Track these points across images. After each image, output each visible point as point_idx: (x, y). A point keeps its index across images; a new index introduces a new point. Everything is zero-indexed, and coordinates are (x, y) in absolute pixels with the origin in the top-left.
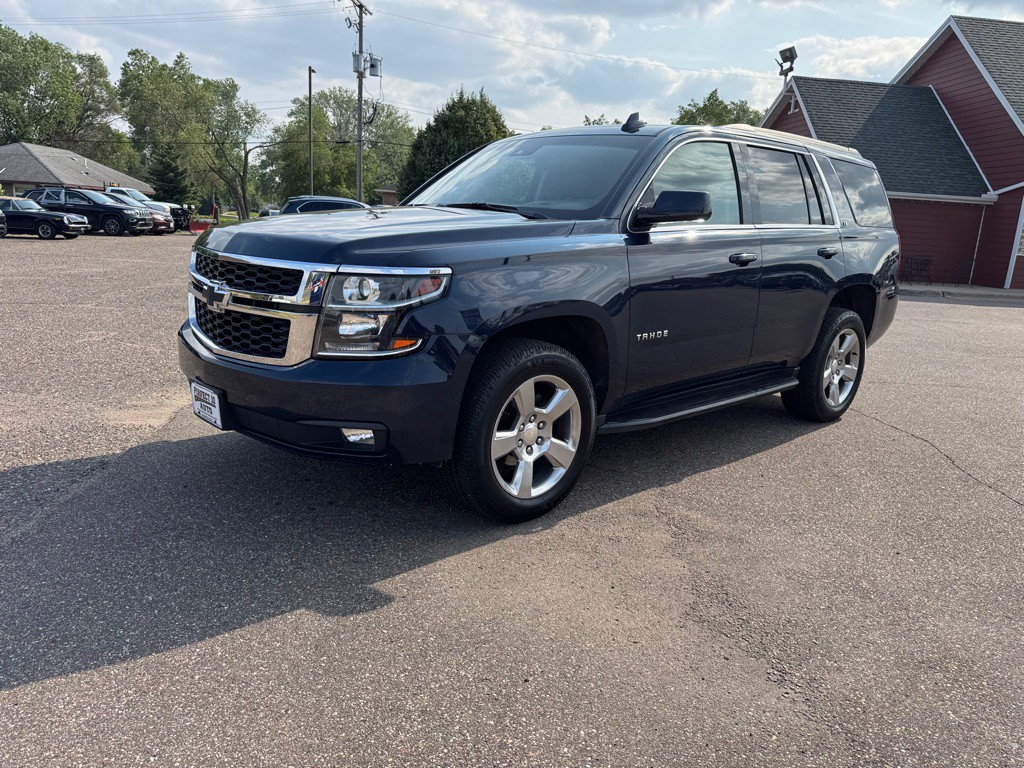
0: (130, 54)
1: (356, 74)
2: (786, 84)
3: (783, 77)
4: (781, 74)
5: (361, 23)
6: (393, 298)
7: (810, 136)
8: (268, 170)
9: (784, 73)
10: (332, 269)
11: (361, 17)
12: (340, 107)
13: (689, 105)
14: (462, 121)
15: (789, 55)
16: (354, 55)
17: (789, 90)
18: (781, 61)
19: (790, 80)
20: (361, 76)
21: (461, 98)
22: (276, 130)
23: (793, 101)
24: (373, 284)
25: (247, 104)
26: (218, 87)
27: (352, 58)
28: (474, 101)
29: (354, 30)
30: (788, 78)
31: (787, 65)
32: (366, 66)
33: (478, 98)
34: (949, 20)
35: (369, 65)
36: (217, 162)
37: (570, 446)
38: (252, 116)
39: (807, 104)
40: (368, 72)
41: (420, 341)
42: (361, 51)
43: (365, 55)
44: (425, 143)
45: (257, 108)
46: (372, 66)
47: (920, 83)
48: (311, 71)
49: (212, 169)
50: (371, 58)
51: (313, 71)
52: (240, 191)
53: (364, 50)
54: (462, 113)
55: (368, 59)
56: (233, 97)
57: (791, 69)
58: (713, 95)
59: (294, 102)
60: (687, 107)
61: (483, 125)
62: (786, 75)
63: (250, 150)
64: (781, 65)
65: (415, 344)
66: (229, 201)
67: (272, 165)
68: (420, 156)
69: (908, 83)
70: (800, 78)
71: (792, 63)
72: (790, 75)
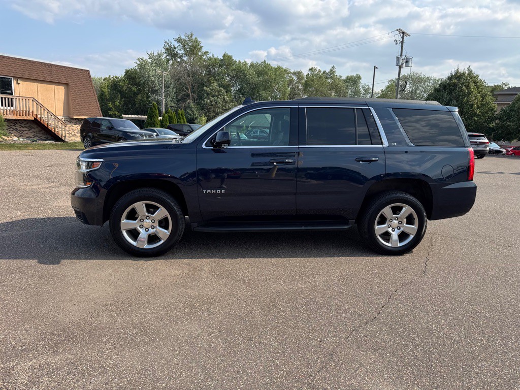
0: (309, 70)
1: (398, 67)
5: (402, 43)
11: (403, 38)
20: (400, 68)
21: (457, 72)
27: (396, 59)
28: (464, 74)
29: (398, 45)
32: (403, 62)
33: (467, 71)
35: (405, 61)
40: (404, 65)
42: (401, 55)
43: (403, 57)
46: (407, 62)
48: (375, 67)
50: (406, 58)
51: (377, 68)
53: (403, 54)
54: (455, 80)
61: (467, 86)
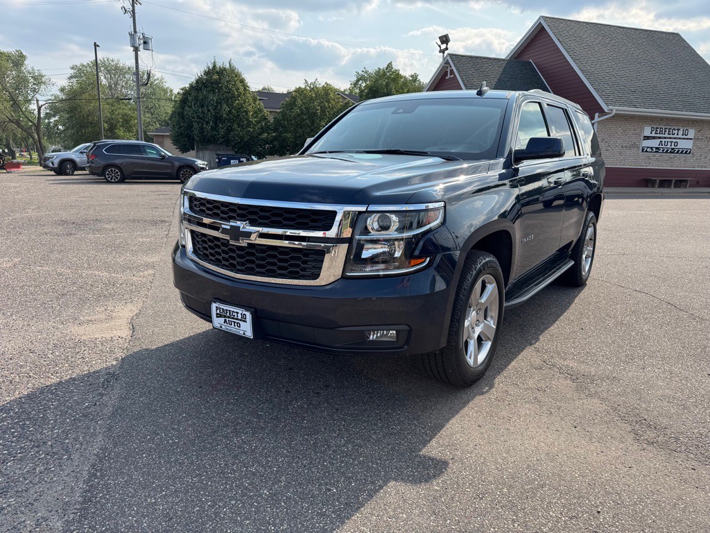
1: (133, 48)
2: (444, 59)
3: (441, 54)
4: (440, 52)
5: (133, 11)
6: (410, 228)
7: (461, 89)
8: (51, 121)
9: (442, 51)
10: (363, 208)
11: (133, 6)
12: (109, 72)
13: (363, 71)
14: (217, 83)
15: (445, 39)
16: (131, 35)
17: (447, 63)
18: (440, 43)
19: (447, 56)
20: (136, 50)
21: (214, 66)
22: (62, 90)
23: (449, 70)
24: (394, 218)
25: (33, 70)
26: (9, 56)
27: (128, 37)
28: (225, 69)
29: (128, 15)
30: (445, 55)
31: (443, 46)
32: (140, 43)
33: (228, 66)
34: (539, 18)
35: (142, 42)
36: (13, 114)
37: (492, 323)
38: (39, 80)
39: (458, 70)
40: (141, 47)
41: (428, 259)
42: (135, 32)
43: (139, 34)
44: (190, 98)
45: (44, 73)
46: (145, 43)
47: (524, 58)
48: (96, 45)
49: (11, 121)
50: (144, 37)
51: (98, 46)
52: (36, 137)
53: (138, 30)
54: (216, 77)
55: (141, 37)
56: (22, 64)
57: (447, 49)
58: (390, 65)
59: (72, 68)
60: (360, 72)
61: (234, 85)
62: (444, 53)
63: (42, 106)
64: (440, 46)
65: (424, 262)
66: (21, 145)
67: (54, 116)
68: (187, 108)
69: (516, 58)
70: (453, 55)
71: (447, 45)
72: (446, 52)
